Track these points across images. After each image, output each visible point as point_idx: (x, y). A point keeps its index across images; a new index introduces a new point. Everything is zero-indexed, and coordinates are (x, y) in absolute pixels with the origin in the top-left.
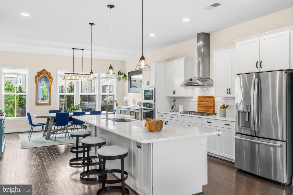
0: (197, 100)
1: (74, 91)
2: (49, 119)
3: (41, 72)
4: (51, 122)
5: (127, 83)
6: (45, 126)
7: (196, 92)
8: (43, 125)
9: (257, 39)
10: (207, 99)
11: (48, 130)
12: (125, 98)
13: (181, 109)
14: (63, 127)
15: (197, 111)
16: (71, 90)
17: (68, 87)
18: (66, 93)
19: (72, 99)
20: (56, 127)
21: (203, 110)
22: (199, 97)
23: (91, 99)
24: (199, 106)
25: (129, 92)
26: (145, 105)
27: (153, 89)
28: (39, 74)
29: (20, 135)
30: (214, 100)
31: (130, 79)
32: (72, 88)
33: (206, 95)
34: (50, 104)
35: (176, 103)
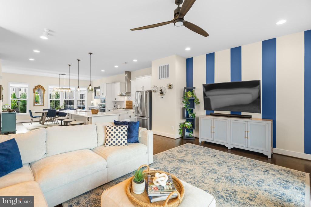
0: (125, 103)
1: (59, 97)
2: (43, 114)
3: (38, 86)
4: (45, 115)
5: (93, 93)
6: (41, 118)
7: (126, 99)
8: (39, 117)
9: (142, 78)
10: (129, 102)
11: (43, 120)
12: (92, 102)
13: (119, 107)
14: (52, 118)
15: (125, 108)
16: (58, 97)
17: (55, 95)
18: (54, 99)
19: (58, 103)
20: (48, 118)
21: (128, 107)
22: (126, 101)
23: (71, 103)
24: (127, 105)
25: (94, 98)
26: (101, 105)
27: (105, 97)
28: (36, 88)
29: (23, 124)
30: (132, 103)
31: (95, 91)
32: (58, 96)
33: (129, 100)
34: (43, 106)
35: (117, 104)
